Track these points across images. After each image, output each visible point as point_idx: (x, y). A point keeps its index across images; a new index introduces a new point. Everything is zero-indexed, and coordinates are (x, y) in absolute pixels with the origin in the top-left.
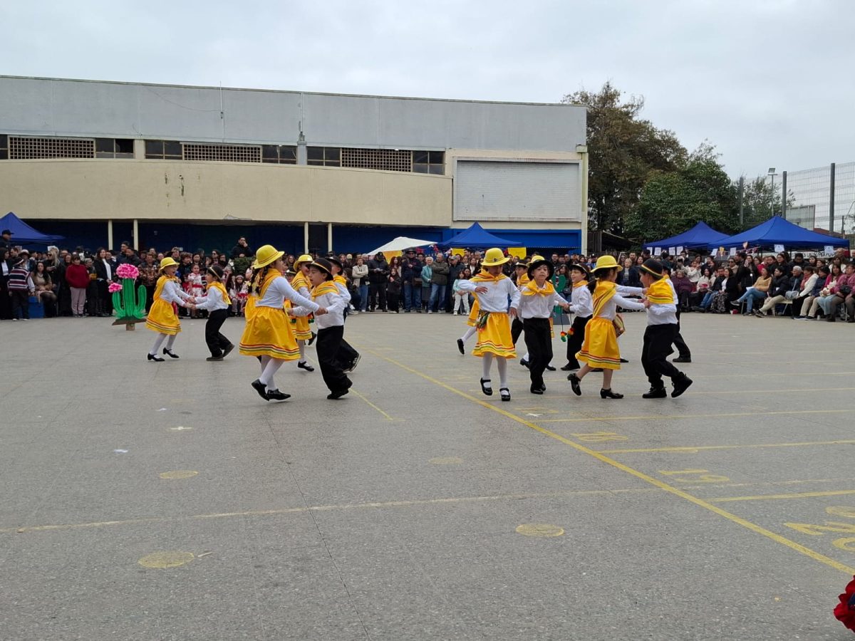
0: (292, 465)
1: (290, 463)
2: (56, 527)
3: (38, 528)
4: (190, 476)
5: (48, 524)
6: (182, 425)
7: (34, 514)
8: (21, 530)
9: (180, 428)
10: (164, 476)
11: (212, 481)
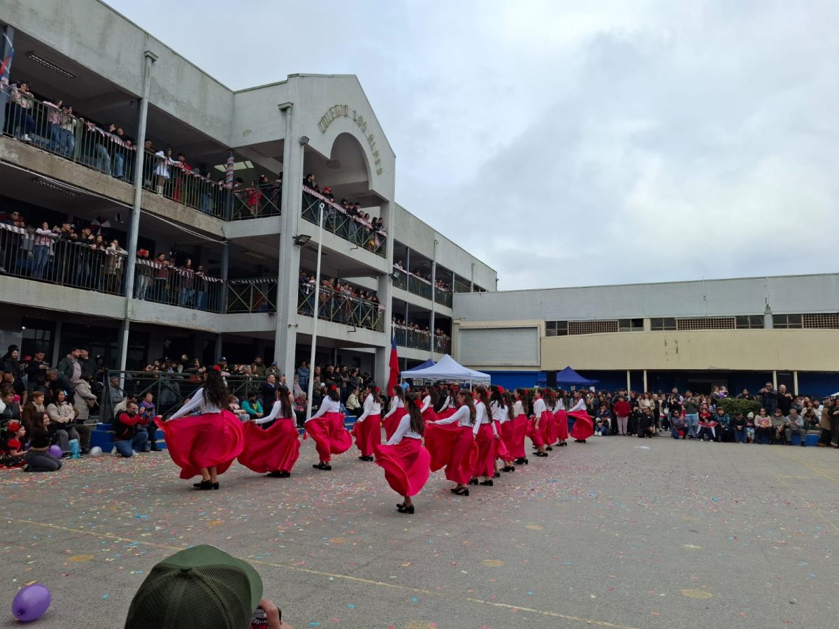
0: (795, 605)
1: (791, 603)
2: (611, 625)
3: (600, 623)
4: (706, 597)
5: (606, 621)
6: (694, 543)
7: (596, 609)
8: (589, 622)
9: (692, 546)
10: (685, 592)
11: (725, 607)
